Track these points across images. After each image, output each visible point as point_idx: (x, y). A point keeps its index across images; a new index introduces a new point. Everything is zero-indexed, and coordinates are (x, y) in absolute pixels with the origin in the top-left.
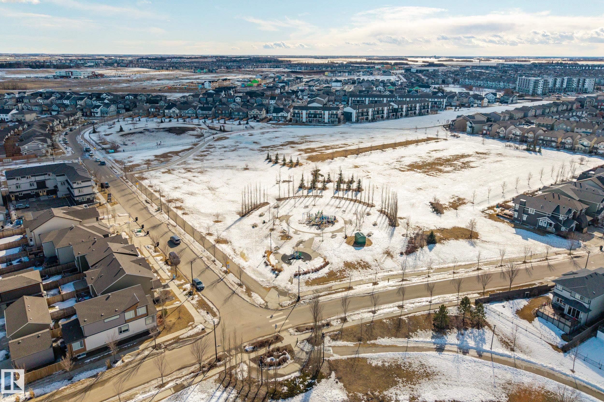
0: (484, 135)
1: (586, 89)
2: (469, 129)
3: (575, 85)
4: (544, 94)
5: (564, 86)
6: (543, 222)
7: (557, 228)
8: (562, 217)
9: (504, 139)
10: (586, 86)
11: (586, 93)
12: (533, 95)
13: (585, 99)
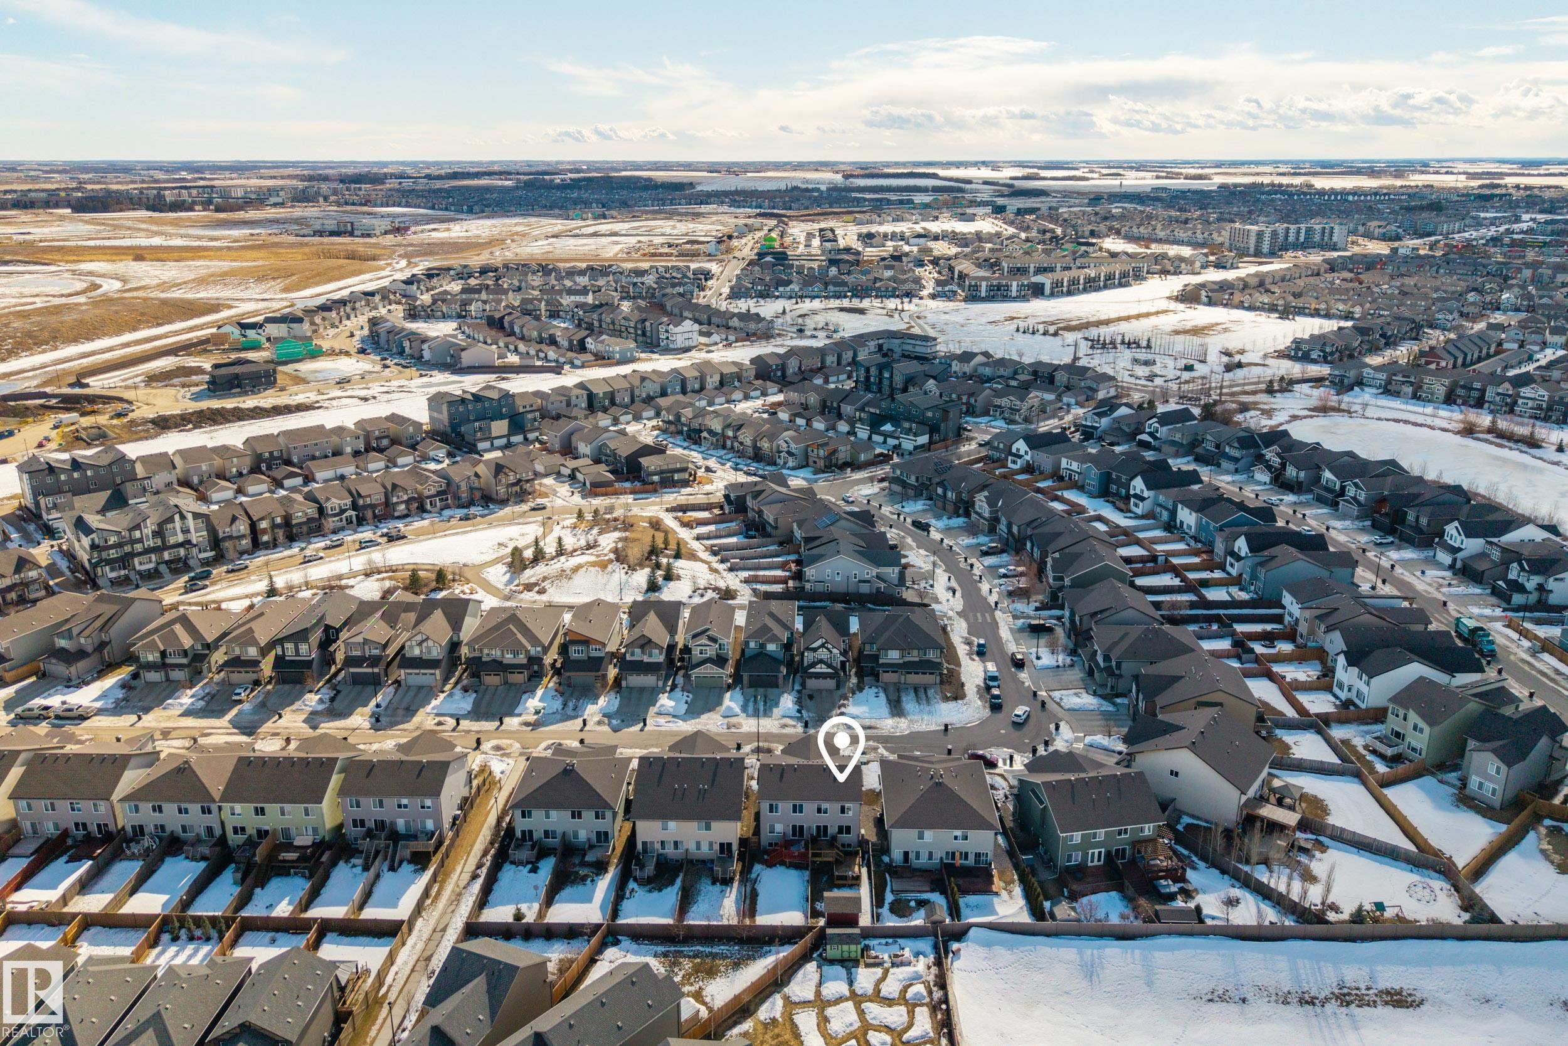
0: (1225, 306)
1: (1335, 244)
2: (1205, 299)
3: (1317, 238)
4: (1273, 254)
5: (1302, 239)
6: (1314, 355)
7: (1325, 358)
8: (1328, 350)
9: (1251, 308)
10: (1335, 239)
11: (1335, 249)
12: (1255, 256)
13: (1335, 259)
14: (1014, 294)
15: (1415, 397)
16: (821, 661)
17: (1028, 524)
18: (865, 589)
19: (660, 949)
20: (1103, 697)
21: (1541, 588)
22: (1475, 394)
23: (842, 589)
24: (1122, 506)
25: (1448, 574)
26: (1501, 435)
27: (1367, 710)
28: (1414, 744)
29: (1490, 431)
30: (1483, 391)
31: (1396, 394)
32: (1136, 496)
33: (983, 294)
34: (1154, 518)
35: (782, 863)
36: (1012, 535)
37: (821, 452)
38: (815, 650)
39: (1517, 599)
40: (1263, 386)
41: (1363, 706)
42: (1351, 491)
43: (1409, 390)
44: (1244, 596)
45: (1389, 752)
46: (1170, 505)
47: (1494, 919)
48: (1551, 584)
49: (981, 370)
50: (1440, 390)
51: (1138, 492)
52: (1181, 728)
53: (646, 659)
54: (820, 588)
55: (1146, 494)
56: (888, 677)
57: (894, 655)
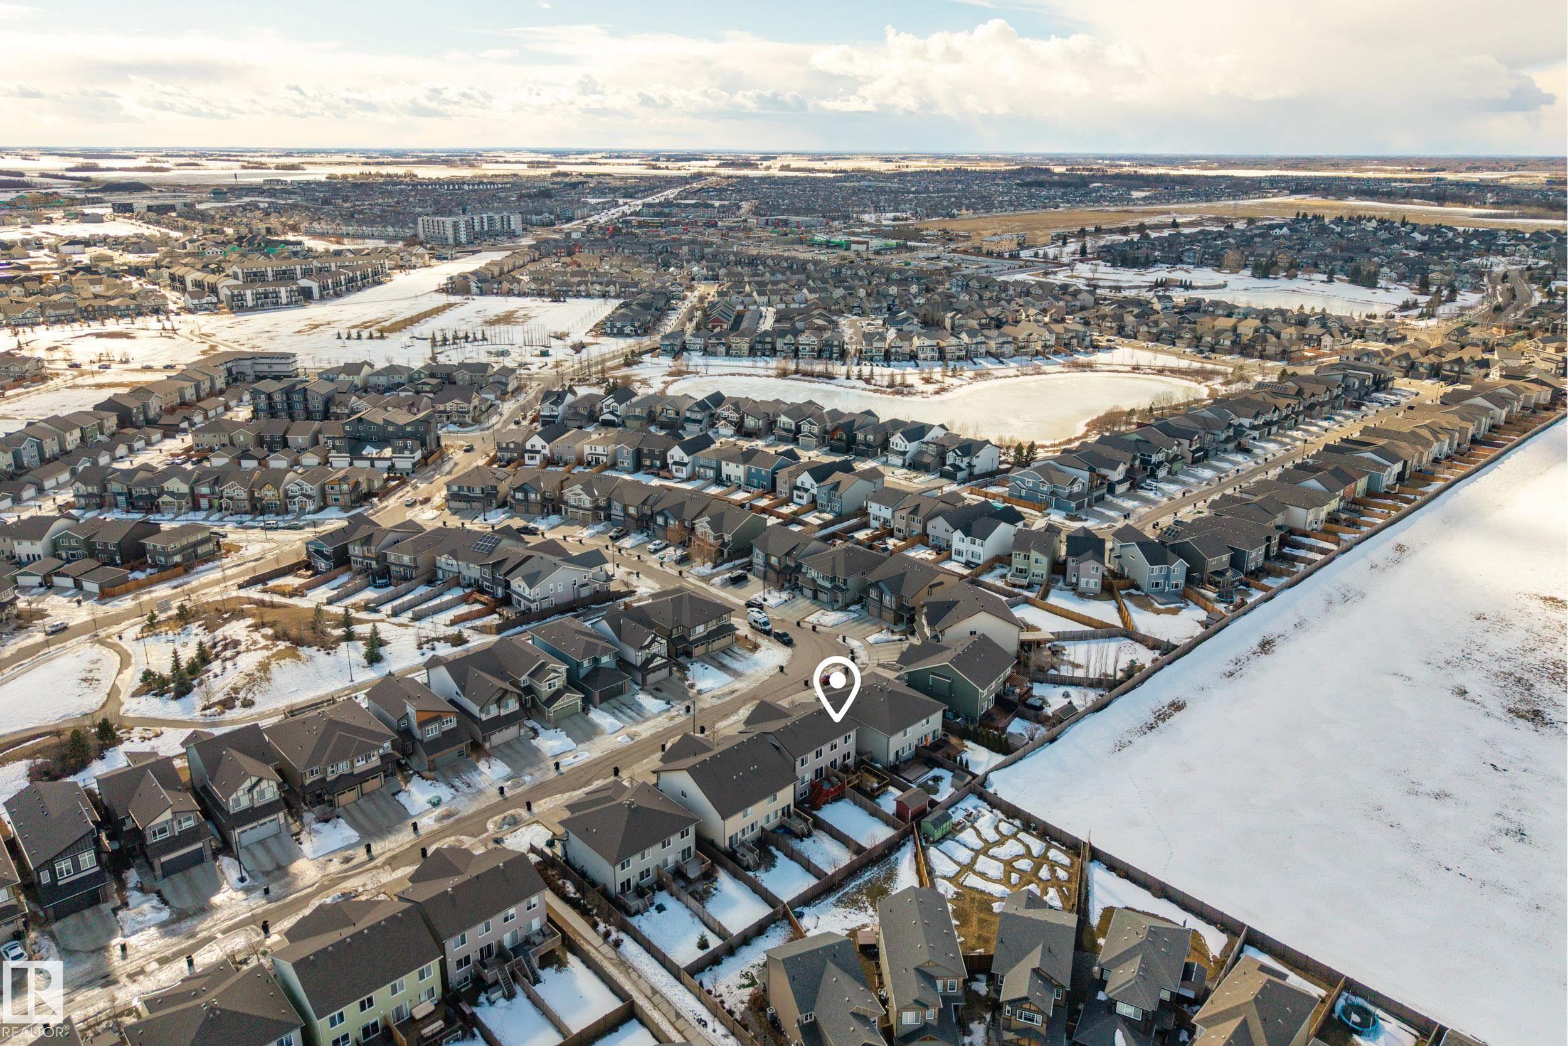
0: (497, 294)
1: (514, 231)
2: (476, 290)
3: (498, 226)
4: (471, 243)
5: (486, 228)
6: (627, 330)
7: (636, 331)
8: (636, 324)
9: (521, 295)
10: (512, 227)
11: (516, 236)
14: (284, 301)
15: (727, 354)
16: (655, 656)
17: (644, 503)
18: (585, 592)
19: (832, 899)
20: (841, 609)
21: (970, 466)
22: (769, 346)
23: (569, 597)
24: (667, 474)
25: (904, 471)
26: (805, 374)
27: (985, 562)
28: (1037, 572)
29: (797, 372)
30: (773, 344)
31: (714, 354)
32: (675, 463)
33: (250, 303)
34: (699, 478)
35: (826, 802)
36: (629, 515)
37: (345, 487)
38: (648, 646)
39: (960, 475)
40: (622, 360)
41: (981, 562)
42: (805, 428)
43: (722, 349)
44: (828, 516)
45: (1025, 582)
46: (714, 464)
47: (1175, 647)
48: (975, 461)
49: (373, 380)
50: (745, 347)
51: (677, 459)
52: (955, 603)
53: (503, 712)
54: (545, 604)
55: (686, 459)
56: (698, 651)
57: (700, 630)
